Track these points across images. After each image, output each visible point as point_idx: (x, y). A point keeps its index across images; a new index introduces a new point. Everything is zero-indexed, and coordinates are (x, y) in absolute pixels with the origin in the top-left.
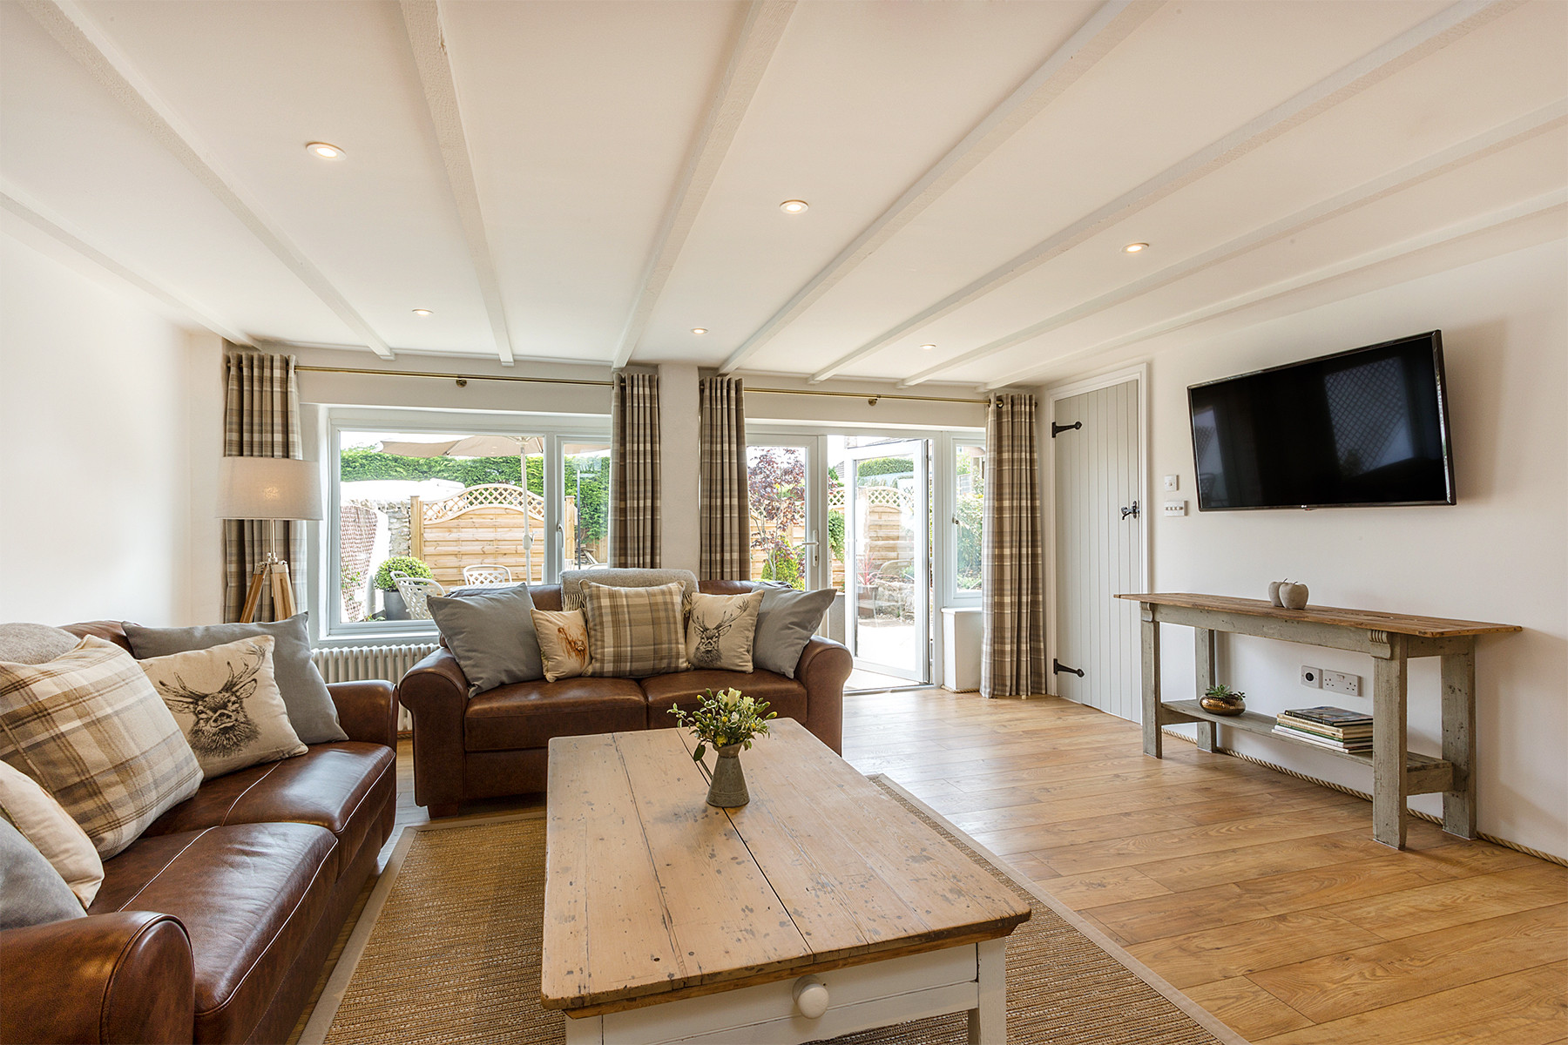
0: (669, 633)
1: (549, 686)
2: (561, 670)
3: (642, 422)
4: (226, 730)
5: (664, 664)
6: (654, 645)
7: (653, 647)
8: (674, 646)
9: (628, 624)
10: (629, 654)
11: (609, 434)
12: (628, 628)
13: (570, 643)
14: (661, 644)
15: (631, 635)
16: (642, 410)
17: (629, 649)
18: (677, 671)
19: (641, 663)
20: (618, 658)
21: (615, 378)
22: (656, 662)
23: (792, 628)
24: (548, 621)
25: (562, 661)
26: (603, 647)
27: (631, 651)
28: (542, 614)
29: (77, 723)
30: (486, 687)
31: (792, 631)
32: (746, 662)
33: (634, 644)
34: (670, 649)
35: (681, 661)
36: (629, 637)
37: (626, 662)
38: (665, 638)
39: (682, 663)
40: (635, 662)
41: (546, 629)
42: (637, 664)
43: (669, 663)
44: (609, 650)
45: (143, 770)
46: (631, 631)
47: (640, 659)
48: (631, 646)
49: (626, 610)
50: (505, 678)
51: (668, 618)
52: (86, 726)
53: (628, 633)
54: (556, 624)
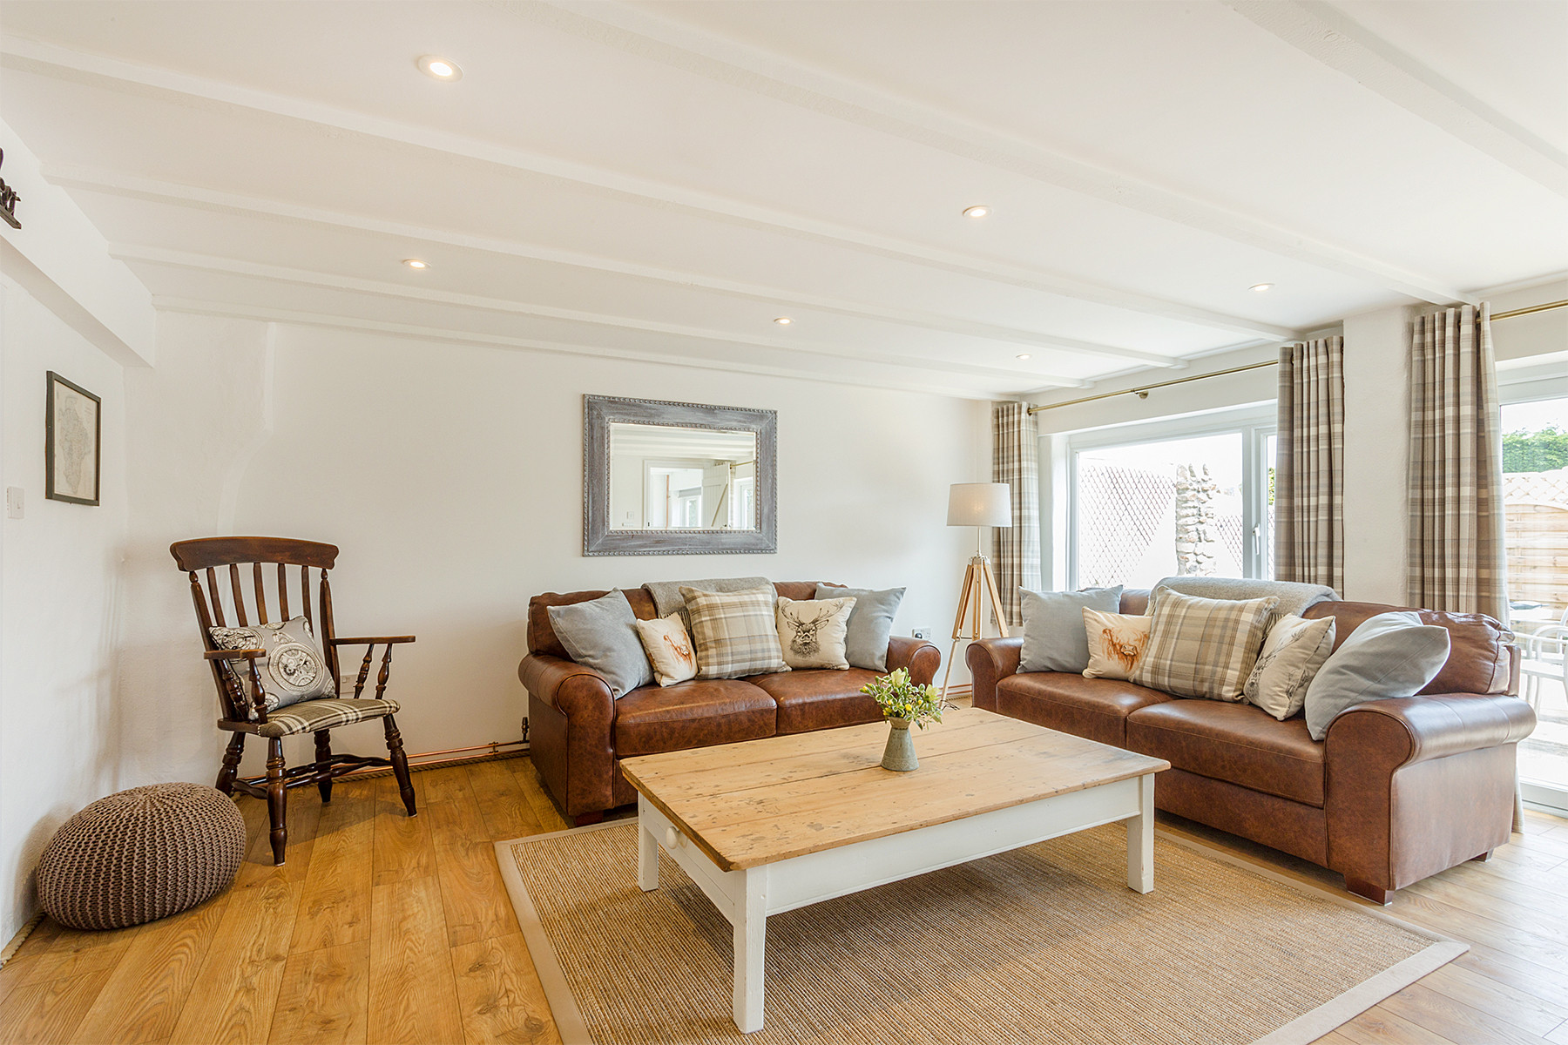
0: (1218, 654)
1: (1084, 680)
2: (1098, 669)
3: (1313, 399)
4: (806, 644)
5: (1205, 688)
6: (1196, 663)
7: (1194, 666)
8: (1219, 669)
9: (1176, 636)
10: (1167, 668)
11: (1273, 423)
12: (1175, 640)
13: (1114, 645)
14: (1204, 664)
15: (1175, 648)
16: (1313, 385)
17: (1168, 662)
18: (1221, 700)
19: (1181, 681)
20: (1156, 670)
21: (1277, 356)
22: (1196, 683)
23: (1344, 674)
24: (1096, 620)
25: (1103, 661)
26: (1147, 656)
27: (1171, 665)
28: (1093, 614)
29: (708, 618)
30: (1030, 667)
31: (1343, 677)
32: (1281, 706)
33: (1175, 658)
34: (1214, 673)
35: (1225, 688)
36: (1172, 650)
37: (1164, 676)
38: (1211, 658)
39: (1228, 691)
40: (1174, 677)
41: (1093, 628)
42: (1175, 680)
43: (1211, 688)
44: (1150, 660)
45: (727, 645)
46: (1176, 645)
47: (1177, 676)
48: (1172, 660)
49: (1180, 621)
50: (1050, 665)
51: (1222, 637)
52: (711, 620)
53: (1173, 645)
54: (1103, 624)
